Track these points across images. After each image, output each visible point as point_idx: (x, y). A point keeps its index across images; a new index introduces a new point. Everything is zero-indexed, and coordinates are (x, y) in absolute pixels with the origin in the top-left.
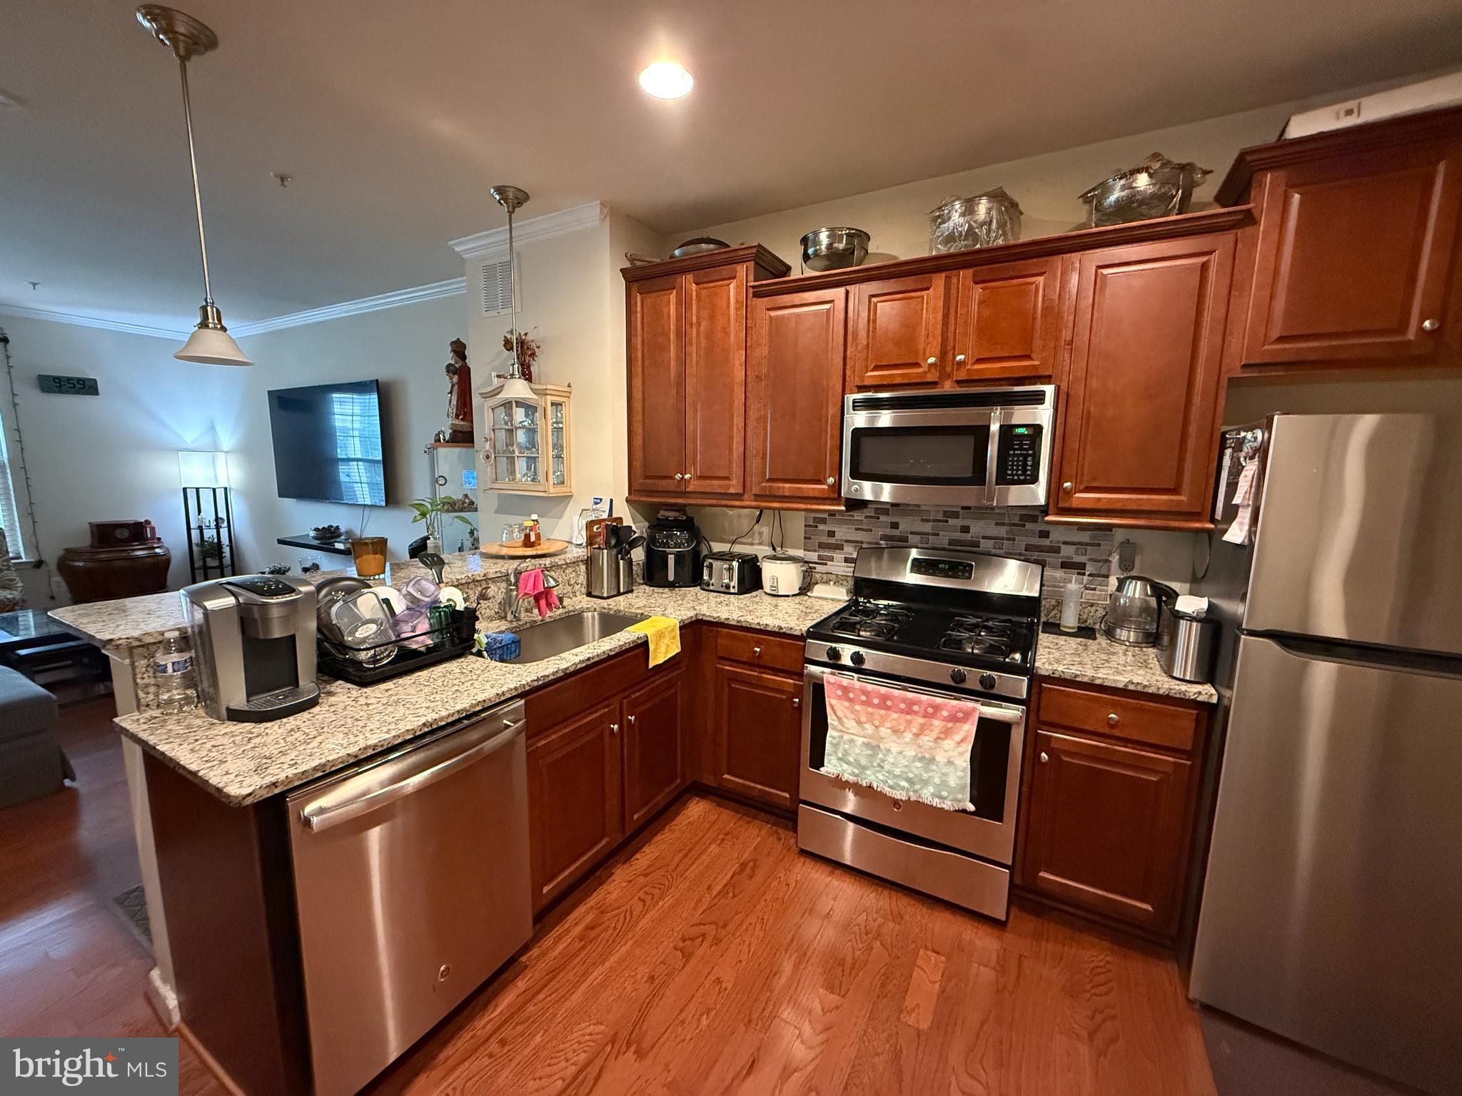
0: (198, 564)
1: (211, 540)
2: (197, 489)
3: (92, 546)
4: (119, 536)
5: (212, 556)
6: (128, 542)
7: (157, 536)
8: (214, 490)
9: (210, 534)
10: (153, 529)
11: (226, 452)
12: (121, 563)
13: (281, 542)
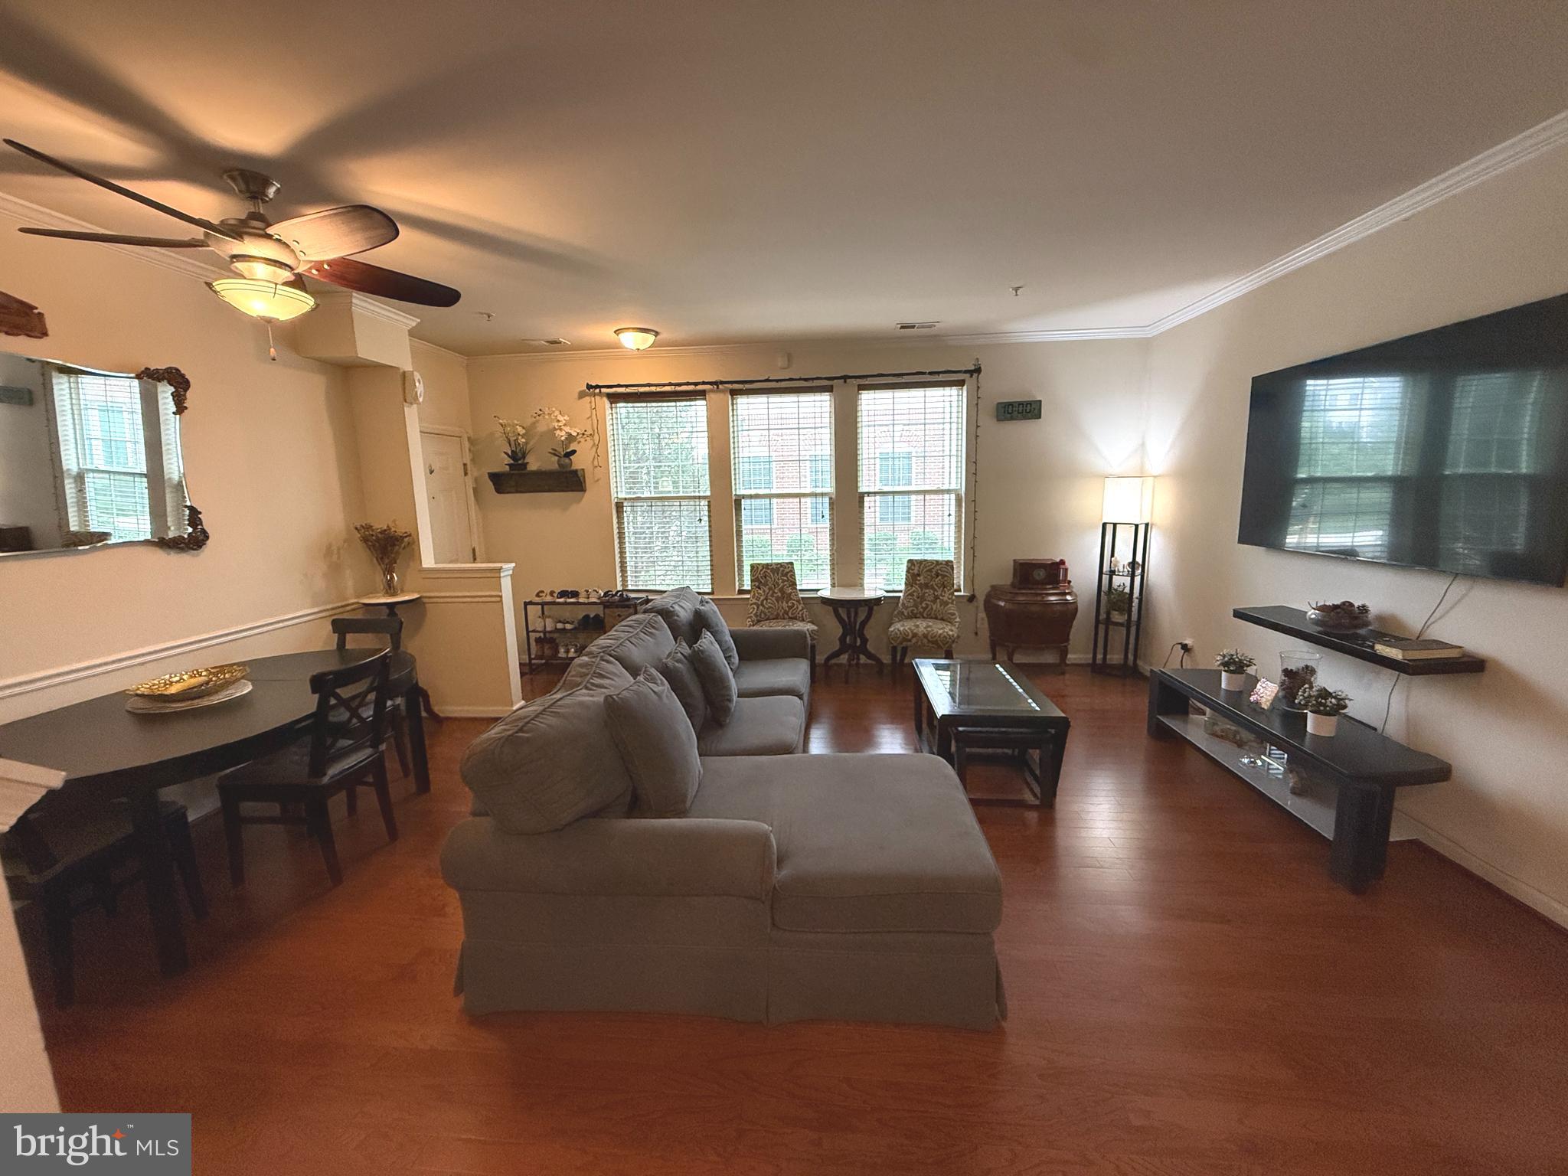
0: (1103, 616)
1: (1121, 589)
2: (1115, 525)
3: (1013, 585)
4: (1037, 578)
5: (1121, 610)
6: (1043, 584)
7: (1069, 579)
8: (1137, 526)
9: (1121, 581)
10: (1066, 570)
11: (1155, 477)
12: (1034, 608)
13: (1239, 614)
